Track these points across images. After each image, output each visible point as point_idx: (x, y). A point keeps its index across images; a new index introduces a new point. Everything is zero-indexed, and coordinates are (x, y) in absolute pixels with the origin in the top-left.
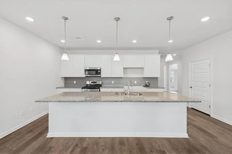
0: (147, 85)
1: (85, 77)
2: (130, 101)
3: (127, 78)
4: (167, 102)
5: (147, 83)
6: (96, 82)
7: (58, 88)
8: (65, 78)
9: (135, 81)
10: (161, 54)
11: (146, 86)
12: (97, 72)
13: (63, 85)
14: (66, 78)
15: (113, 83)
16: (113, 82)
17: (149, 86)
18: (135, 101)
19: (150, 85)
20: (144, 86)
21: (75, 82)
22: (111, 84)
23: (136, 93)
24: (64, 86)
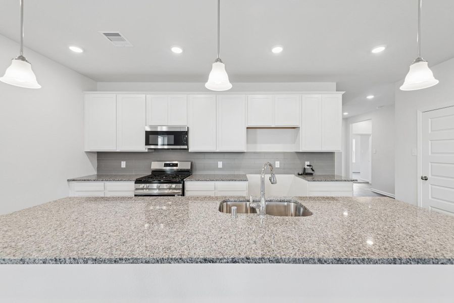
0: (306, 172)
1: (147, 151)
2: (270, 261)
3: (255, 153)
4: (436, 261)
5: (306, 167)
6: (176, 165)
7: (74, 180)
8: (98, 152)
9: (276, 162)
10: (343, 92)
11: (305, 174)
12: (179, 138)
13: (94, 172)
14: (101, 155)
15: (221, 167)
16: (220, 164)
17: (311, 174)
18: (295, 261)
19: (313, 171)
20: (299, 174)
21: (123, 164)
22: (217, 169)
23: (284, 201)
24: (96, 173)
